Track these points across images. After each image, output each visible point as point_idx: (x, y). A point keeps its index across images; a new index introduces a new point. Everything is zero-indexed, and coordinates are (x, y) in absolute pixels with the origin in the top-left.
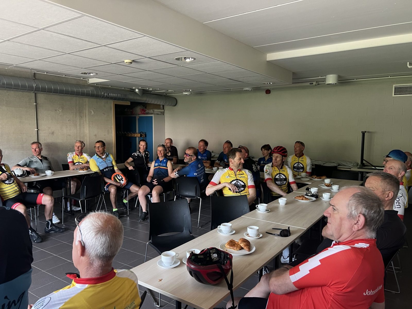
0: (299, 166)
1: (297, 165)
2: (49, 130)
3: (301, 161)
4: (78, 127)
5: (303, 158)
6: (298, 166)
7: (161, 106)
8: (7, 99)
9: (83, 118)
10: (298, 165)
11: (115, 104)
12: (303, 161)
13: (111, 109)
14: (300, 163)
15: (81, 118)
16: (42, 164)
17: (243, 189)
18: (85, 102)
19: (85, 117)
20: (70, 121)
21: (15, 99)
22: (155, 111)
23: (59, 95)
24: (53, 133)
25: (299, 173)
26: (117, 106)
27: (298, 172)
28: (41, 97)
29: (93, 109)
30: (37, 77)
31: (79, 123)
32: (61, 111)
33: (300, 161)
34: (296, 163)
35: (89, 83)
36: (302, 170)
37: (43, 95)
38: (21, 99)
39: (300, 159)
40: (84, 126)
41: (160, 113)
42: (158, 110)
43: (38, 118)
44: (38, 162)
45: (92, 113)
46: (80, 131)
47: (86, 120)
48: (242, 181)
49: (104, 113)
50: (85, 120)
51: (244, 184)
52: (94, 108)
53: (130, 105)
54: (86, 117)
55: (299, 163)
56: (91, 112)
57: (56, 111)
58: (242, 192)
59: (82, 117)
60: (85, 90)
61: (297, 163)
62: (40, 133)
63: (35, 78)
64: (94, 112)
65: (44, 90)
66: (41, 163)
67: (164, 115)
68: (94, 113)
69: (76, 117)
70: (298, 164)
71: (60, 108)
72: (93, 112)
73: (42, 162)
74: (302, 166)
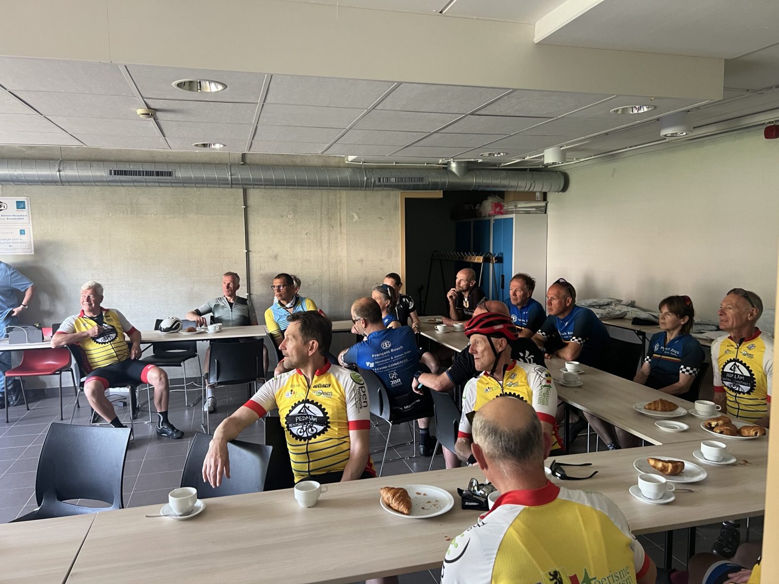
0: (737, 372)
1: (731, 369)
2: (269, 252)
3: (744, 355)
4: (325, 246)
5: (753, 346)
6: (734, 374)
7: (538, 194)
8: (197, 202)
9: (334, 229)
10: (735, 368)
11: (406, 198)
12: (751, 356)
13: (396, 208)
14: (741, 362)
15: (331, 228)
16: (232, 311)
17: (320, 428)
18: (340, 198)
19: (339, 226)
20: (308, 234)
21: (210, 200)
22: (519, 206)
23: (288, 189)
24: (276, 257)
25: (738, 395)
26: (410, 204)
27: (736, 391)
28: (255, 195)
29: (358, 210)
30: (248, 161)
31: (327, 238)
32: (292, 217)
33: (740, 358)
34: (728, 362)
35: (347, 162)
36: (746, 388)
37: (258, 191)
38: (222, 200)
39: (744, 347)
40: (337, 243)
41: (534, 209)
42: (527, 203)
43: (250, 230)
44: (226, 308)
45: (354, 218)
46: (329, 252)
47: (341, 232)
48: (320, 407)
49: (381, 218)
50: (339, 231)
51: (322, 415)
52: (360, 209)
53: (442, 197)
54: (342, 227)
55: (738, 361)
56: (353, 216)
57: (282, 217)
58: (315, 437)
59: (333, 227)
60: (337, 176)
61: (731, 361)
62: (253, 257)
63: (243, 163)
64: (358, 216)
65: (258, 184)
66: (229, 310)
67: (545, 213)
68: (359, 218)
69: (321, 228)
70: (735, 364)
71: (289, 212)
72: (356, 217)
73: (231, 308)
74: (747, 374)
